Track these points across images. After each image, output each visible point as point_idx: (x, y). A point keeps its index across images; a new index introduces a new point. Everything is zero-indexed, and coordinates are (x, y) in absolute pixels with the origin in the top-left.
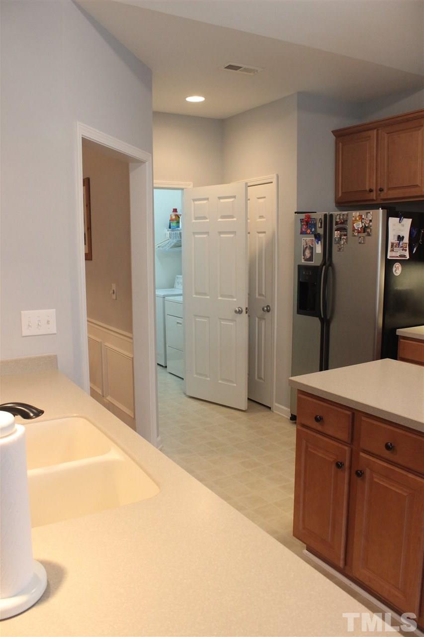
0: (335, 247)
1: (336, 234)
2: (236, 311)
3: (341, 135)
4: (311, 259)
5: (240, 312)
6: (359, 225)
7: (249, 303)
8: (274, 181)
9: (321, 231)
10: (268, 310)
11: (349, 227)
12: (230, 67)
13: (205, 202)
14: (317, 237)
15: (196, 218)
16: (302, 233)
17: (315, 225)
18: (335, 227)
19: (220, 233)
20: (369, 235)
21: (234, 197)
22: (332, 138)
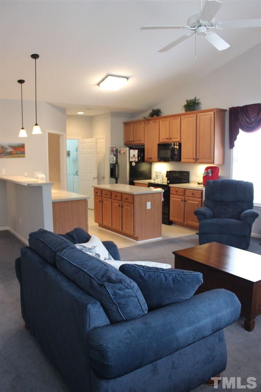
0: (118, 158)
1: (119, 154)
2: (93, 178)
3: (126, 124)
4: (113, 162)
5: (95, 178)
6: (123, 152)
7: (98, 175)
8: (105, 138)
9: (115, 153)
10: (104, 178)
11: (121, 152)
12: (87, 109)
13: (84, 144)
14: (114, 155)
15: (82, 149)
16: (111, 154)
17: (114, 151)
18: (118, 152)
19: (89, 154)
20: (125, 155)
21: (93, 143)
22: (123, 125)
